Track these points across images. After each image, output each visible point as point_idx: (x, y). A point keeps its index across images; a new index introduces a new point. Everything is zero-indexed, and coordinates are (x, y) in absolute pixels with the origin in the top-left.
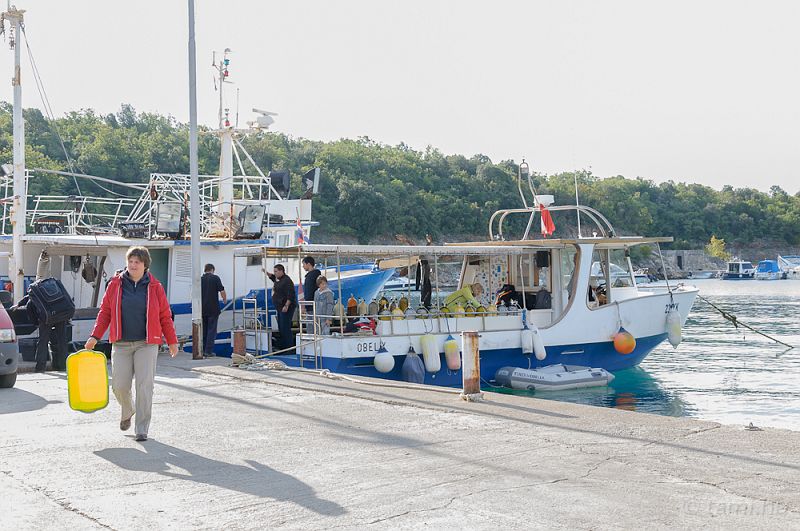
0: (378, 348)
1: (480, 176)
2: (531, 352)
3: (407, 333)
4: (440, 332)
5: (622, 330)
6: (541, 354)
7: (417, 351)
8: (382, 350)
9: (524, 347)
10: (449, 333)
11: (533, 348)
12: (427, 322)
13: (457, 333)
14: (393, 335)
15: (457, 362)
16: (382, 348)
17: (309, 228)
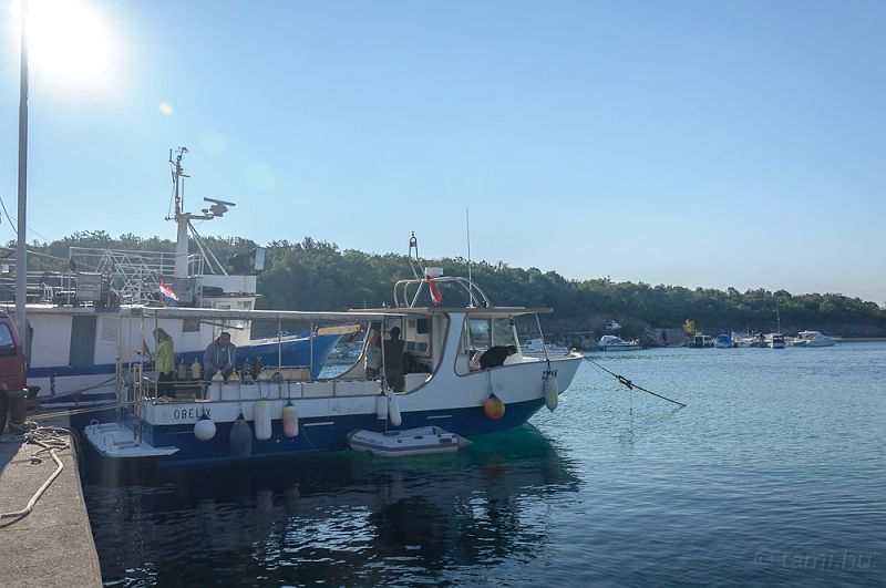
0: (200, 414)
1: (531, 280)
2: (385, 418)
3: (237, 398)
4: (280, 398)
5: (492, 396)
6: (397, 420)
7: (247, 418)
8: (204, 417)
9: (379, 412)
10: (289, 399)
11: (389, 414)
12: (264, 387)
13: (302, 398)
14: (221, 401)
15: (293, 429)
16: (204, 415)
17: (253, 300)
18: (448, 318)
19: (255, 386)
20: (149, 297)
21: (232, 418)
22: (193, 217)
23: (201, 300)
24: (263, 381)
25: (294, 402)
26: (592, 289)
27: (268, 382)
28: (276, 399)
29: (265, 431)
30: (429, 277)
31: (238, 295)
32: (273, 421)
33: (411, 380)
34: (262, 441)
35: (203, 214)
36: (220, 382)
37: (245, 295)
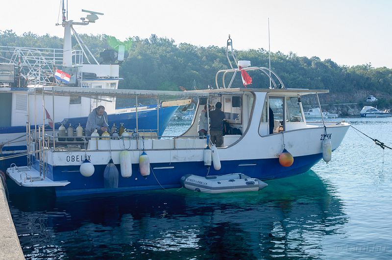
0: (84, 159)
1: (313, 66)
2: (210, 164)
3: (108, 149)
4: (137, 149)
5: (285, 151)
6: (218, 166)
7: (115, 162)
8: (86, 161)
9: (206, 161)
10: (143, 150)
11: (212, 162)
12: (127, 142)
13: (152, 150)
14: (97, 150)
15: (146, 171)
16: (86, 159)
17: (117, 82)
18: (254, 95)
19: (121, 141)
20: (47, 80)
21: (105, 162)
22: (75, 23)
23: (81, 82)
24: (126, 137)
25: (147, 152)
26: (358, 72)
27: (129, 138)
28: (134, 150)
29: (127, 172)
30: (240, 67)
31: (106, 78)
32: (132, 164)
33: (228, 139)
34: (126, 178)
35: (81, 21)
36: (97, 137)
37: (111, 78)
